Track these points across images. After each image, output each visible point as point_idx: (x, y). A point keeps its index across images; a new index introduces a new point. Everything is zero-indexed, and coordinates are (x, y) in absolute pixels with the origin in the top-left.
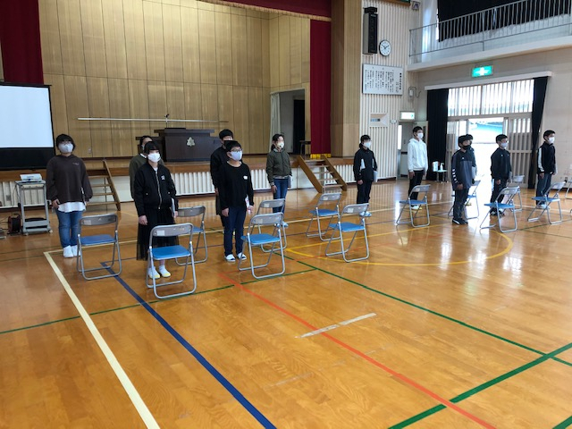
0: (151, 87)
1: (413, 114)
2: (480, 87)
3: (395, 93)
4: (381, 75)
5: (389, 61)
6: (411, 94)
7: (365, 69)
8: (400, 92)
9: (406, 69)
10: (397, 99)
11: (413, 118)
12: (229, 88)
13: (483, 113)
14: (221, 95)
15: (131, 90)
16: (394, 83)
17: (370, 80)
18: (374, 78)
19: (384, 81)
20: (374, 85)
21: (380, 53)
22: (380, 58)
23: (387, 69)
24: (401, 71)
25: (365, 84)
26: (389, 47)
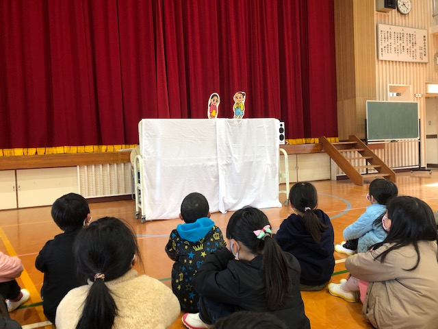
3: (418, 60)
4: (400, 37)
5: (409, 20)
6: (437, 62)
7: (379, 30)
8: (425, 59)
9: (430, 32)
10: (422, 69)
16: (417, 47)
17: (387, 43)
18: (392, 41)
19: (405, 44)
20: (393, 50)
21: (398, 11)
22: (398, 16)
23: (408, 31)
24: (424, 33)
25: (380, 47)
26: (409, 5)
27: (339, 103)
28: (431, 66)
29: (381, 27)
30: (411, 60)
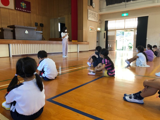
1: (100, 28)
2: (124, 20)
4: (93, 14)
5: (94, 10)
6: (100, 22)
7: (88, 11)
8: (97, 21)
9: (98, 14)
10: (96, 23)
11: (100, 30)
13: (125, 28)
16: (96, 17)
18: (91, 15)
19: (93, 16)
20: (91, 17)
21: (92, 7)
23: (94, 12)
25: (89, 16)
26: (94, 5)
27: (78, 31)
28: (98, 23)
29: (89, 10)
30: (94, 21)
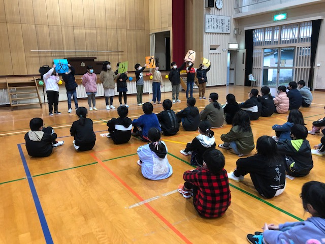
0: (76, 31)
1: (237, 45)
3: (225, 32)
4: (216, 21)
5: (222, 12)
6: (236, 33)
8: (229, 32)
9: (233, 17)
10: (227, 36)
12: (124, 31)
13: (281, 43)
14: (119, 35)
15: (64, 33)
16: (225, 26)
17: (210, 24)
18: (212, 23)
19: (219, 25)
20: (212, 27)
21: (216, 7)
22: (216, 10)
23: (220, 17)
24: (229, 18)
25: (206, 26)
26: (221, 4)
28: (232, 34)
29: (207, 16)
30: (221, 32)
